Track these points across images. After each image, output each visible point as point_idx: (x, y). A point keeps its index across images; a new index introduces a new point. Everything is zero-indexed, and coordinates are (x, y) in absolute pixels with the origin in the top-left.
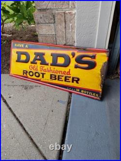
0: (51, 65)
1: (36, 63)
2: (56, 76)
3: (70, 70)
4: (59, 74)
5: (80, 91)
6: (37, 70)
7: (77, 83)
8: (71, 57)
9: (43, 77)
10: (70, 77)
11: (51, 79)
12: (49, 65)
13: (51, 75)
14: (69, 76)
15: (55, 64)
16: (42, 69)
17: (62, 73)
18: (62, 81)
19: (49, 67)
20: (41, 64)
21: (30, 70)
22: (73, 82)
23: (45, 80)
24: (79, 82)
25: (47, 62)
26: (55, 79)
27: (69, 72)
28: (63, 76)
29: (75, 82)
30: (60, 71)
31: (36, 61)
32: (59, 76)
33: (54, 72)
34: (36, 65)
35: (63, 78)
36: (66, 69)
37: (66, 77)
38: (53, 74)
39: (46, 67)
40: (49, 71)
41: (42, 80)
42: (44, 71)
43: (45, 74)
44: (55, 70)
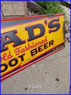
0: (29, 41)
1: (7, 49)
2: (36, 49)
3: (46, 37)
4: (38, 46)
6: (11, 57)
7: (53, 44)
8: (44, 24)
9: (22, 60)
11: (32, 55)
12: (27, 41)
14: (46, 42)
15: (32, 38)
16: (19, 51)
17: (41, 44)
18: (43, 50)
19: (26, 44)
20: (14, 46)
22: (50, 46)
25: (23, 39)
26: (37, 52)
27: (46, 39)
28: (42, 46)
29: (51, 45)
31: (6, 46)
32: (39, 48)
33: (33, 47)
35: (43, 47)
36: (43, 38)
37: (44, 45)
38: (33, 49)
39: (23, 46)
40: (27, 49)
41: (22, 65)
42: (22, 52)
43: (24, 54)
44: (34, 44)
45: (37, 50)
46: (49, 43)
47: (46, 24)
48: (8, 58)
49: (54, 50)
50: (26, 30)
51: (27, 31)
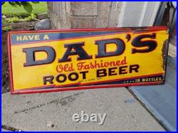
0: (97, 57)
1: (70, 60)
2: (105, 70)
3: (125, 58)
4: (109, 67)
5: (141, 81)
6: (73, 70)
7: (137, 71)
8: (125, 40)
9: (84, 77)
10: (126, 67)
11: (98, 76)
12: (94, 57)
13: (98, 71)
14: (125, 65)
16: (82, 66)
17: (114, 65)
18: (116, 74)
19: (93, 61)
20: (78, 59)
21: (59, 74)
22: (131, 72)
23: (88, 82)
24: (138, 70)
25: (89, 54)
26: (106, 75)
27: (125, 60)
28: (116, 68)
29: (133, 71)
30: (111, 63)
31: (70, 57)
32: (110, 69)
33: (102, 66)
34: (69, 63)
35: (117, 71)
36: (121, 58)
37: (120, 68)
38: (101, 68)
39: (87, 62)
40: (93, 67)
41: (82, 83)
42: (85, 68)
43: (87, 72)
44: (103, 63)
45: (107, 72)
46: (128, 68)
47: (129, 40)
48: (69, 70)
49: (139, 80)
50: (96, 44)
51: (96, 46)
